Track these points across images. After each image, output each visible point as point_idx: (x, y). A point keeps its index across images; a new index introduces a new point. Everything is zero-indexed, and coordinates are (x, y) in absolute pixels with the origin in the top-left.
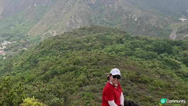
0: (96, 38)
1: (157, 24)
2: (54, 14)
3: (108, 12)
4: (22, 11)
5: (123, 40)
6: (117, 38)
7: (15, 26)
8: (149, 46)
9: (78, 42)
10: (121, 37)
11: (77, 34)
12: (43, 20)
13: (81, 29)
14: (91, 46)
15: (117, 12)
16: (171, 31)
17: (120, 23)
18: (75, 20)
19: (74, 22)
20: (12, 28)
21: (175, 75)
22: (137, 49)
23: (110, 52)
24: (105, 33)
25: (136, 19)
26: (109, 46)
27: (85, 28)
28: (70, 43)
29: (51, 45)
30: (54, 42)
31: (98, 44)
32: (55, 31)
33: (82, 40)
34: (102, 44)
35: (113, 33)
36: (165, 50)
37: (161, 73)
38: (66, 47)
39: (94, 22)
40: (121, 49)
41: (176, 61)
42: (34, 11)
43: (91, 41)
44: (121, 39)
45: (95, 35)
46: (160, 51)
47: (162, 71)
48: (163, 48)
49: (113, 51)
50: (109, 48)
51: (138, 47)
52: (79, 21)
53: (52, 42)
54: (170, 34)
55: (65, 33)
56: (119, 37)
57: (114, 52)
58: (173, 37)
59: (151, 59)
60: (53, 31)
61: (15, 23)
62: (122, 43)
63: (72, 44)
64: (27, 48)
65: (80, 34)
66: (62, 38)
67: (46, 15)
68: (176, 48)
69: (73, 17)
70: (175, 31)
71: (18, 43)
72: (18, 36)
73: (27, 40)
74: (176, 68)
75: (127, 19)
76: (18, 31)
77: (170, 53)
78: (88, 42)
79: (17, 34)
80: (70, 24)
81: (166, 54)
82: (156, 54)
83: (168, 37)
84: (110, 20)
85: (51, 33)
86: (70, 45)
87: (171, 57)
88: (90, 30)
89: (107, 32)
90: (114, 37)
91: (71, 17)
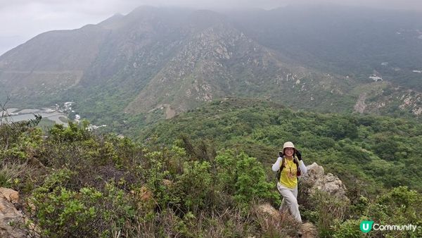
0: (237, 118)
1: (332, 88)
2: (165, 78)
4: (114, 76)
5: (279, 118)
6: (270, 116)
7: (102, 100)
8: (321, 127)
9: (210, 126)
10: (277, 115)
11: (207, 112)
12: (149, 88)
14: (232, 131)
15: (266, 72)
16: (356, 98)
17: (272, 88)
18: (200, 87)
19: (198, 90)
20: (99, 103)
21: (362, 173)
22: (304, 132)
23: (260, 138)
24: (252, 108)
25: (298, 82)
26: (258, 130)
28: (198, 128)
29: (170, 131)
30: (174, 128)
31: (242, 127)
32: (169, 106)
33: (217, 122)
34: (248, 127)
35: (263, 108)
36: (346, 133)
37: (340, 171)
38: (194, 134)
39: (229, 88)
40: (278, 134)
41: (363, 150)
42: (134, 75)
43: (230, 122)
44: (277, 118)
45: (235, 113)
46: (340, 136)
47: (341, 168)
48: (343, 131)
49: (266, 136)
50: (259, 132)
51: (304, 129)
52: (206, 87)
53: (171, 126)
54: (355, 104)
55: (189, 111)
56: (273, 114)
57: (266, 139)
58: (360, 108)
59: (325, 148)
60: (165, 105)
61: (103, 95)
62: (279, 123)
63: (202, 129)
64: (124, 134)
65: (212, 111)
66: (186, 120)
67: (152, 80)
68: (362, 129)
69: (196, 81)
70: (364, 97)
71: (110, 128)
72: (109, 115)
73: (125, 121)
74: (364, 161)
75: (283, 82)
76: (108, 107)
77: (354, 137)
78: (226, 125)
79: (108, 112)
80: (192, 93)
81: (348, 139)
82: (331, 140)
83: (352, 108)
84: (256, 84)
85: (162, 108)
86: (199, 130)
87: (356, 144)
88: (227, 104)
89: (254, 107)
90: (265, 115)
91: (193, 82)
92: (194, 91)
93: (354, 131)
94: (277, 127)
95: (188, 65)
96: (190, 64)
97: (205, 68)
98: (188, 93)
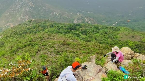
0: (39, 26)
1: (68, 16)
2: (8, 14)
8: (66, 27)
9: (28, 29)
10: (52, 24)
11: (27, 24)
13: (29, 22)
14: (37, 30)
15: (47, 11)
16: (74, 19)
17: (50, 17)
18: (24, 17)
19: (23, 18)
21: (79, 39)
22: (61, 29)
23: (47, 32)
25: (58, 15)
26: (46, 29)
27: (32, 21)
28: (24, 30)
29: (11, 32)
30: (13, 31)
31: (40, 29)
32: (12, 24)
33: (31, 28)
34: (43, 29)
35: (47, 22)
36: (73, 28)
38: (21, 33)
39: (35, 17)
40: (53, 30)
41: (78, 33)
43: (36, 27)
44: (52, 25)
45: (38, 24)
47: (73, 38)
48: (72, 28)
49: (49, 31)
50: (47, 30)
51: (61, 28)
52: (26, 17)
53: (11, 30)
54: (74, 21)
55: (19, 24)
56: (51, 24)
57: (49, 32)
58: (76, 22)
59: (68, 33)
62: (53, 27)
63: (25, 30)
65: (29, 24)
66: (18, 28)
68: (77, 27)
69: (22, 15)
70: (76, 19)
74: (79, 36)
75: (53, 15)
77: (75, 29)
78: (34, 29)
81: (74, 30)
82: (70, 31)
83: (73, 22)
84: (45, 15)
85: (9, 25)
86: (24, 31)
87: (76, 31)
88: (34, 21)
89: (44, 22)
90: (48, 25)
91: (21, 15)
92: (21, 18)
93: (75, 28)
95: (18, 9)
97: (25, 10)
98: (19, 19)
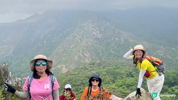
0: (106, 73)
1: (165, 55)
2: (62, 49)
3: (115, 45)
4: (33, 48)
6: (126, 72)
7: (25, 62)
10: (131, 71)
11: (87, 69)
12: (53, 55)
13: (91, 64)
15: (123, 45)
18: (83, 54)
19: (82, 56)
20: (23, 64)
23: (121, 86)
24: (115, 67)
27: (95, 63)
28: (82, 79)
30: (67, 79)
31: (109, 78)
32: (64, 66)
34: (112, 79)
35: (122, 67)
36: (175, 82)
38: (78, 83)
39: (101, 55)
40: (132, 83)
42: (44, 48)
44: (131, 73)
45: (105, 70)
49: (124, 85)
50: (119, 82)
52: (87, 54)
53: (64, 78)
55: (76, 69)
56: (129, 71)
57: (124, 86)
60: (62, 65)
61: (25, 60)
62: (132, 76)
63: (84, 80)
65: (90, 69)
66: (74, 74)
67: (55, 51)
69: (81, 51)
80: (78, 58)
84: (117, 52)
85: (60, 67)
88: (99, 64)
89: (116, 66)
90: (123, 71)
91: (79, 51)
92: (79, 57)
94: (131, 79)
95: (76, 41)
96: (78, 41)
97: (86, 43)
98: (76, 58)
